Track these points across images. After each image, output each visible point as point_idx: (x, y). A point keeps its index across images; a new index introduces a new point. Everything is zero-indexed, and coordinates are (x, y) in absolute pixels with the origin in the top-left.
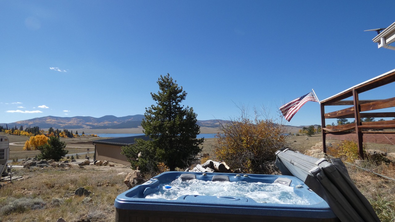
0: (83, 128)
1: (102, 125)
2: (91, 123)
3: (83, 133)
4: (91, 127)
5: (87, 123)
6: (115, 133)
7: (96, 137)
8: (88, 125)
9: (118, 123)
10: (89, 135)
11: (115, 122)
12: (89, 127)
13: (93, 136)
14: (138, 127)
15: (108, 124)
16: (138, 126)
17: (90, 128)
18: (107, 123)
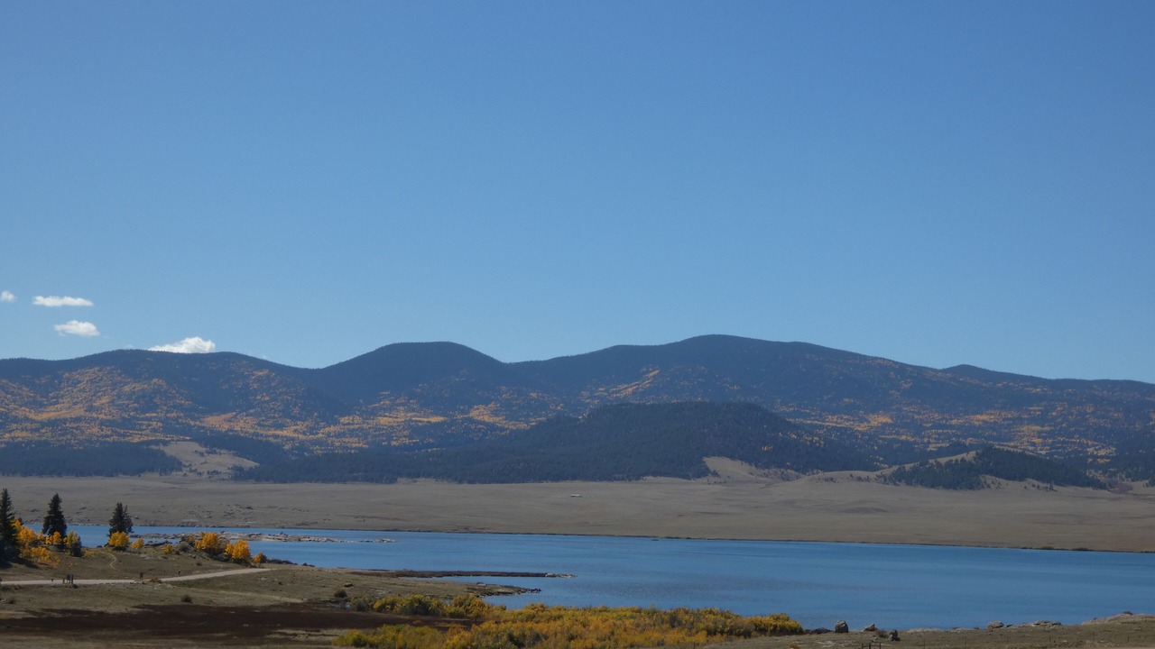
0: (168, 465)
1: (355, 443)
2: (244, 425)
3: (121, 522)
4: (248, 464)
5: (216, 422)
6: (467, 530)
7: (244, 561)
8: (215, 442)
9: (511, 426)
10: (175, 543)
11: (481, 414)
12: (224, 461)
13: (216, 552)
14: (704, 472)
15: (416, 430)
16: (712, 462)
17: (240, 475)
18: (402, 416)
